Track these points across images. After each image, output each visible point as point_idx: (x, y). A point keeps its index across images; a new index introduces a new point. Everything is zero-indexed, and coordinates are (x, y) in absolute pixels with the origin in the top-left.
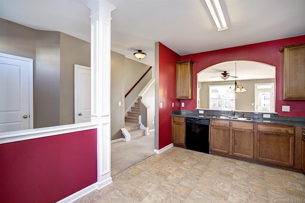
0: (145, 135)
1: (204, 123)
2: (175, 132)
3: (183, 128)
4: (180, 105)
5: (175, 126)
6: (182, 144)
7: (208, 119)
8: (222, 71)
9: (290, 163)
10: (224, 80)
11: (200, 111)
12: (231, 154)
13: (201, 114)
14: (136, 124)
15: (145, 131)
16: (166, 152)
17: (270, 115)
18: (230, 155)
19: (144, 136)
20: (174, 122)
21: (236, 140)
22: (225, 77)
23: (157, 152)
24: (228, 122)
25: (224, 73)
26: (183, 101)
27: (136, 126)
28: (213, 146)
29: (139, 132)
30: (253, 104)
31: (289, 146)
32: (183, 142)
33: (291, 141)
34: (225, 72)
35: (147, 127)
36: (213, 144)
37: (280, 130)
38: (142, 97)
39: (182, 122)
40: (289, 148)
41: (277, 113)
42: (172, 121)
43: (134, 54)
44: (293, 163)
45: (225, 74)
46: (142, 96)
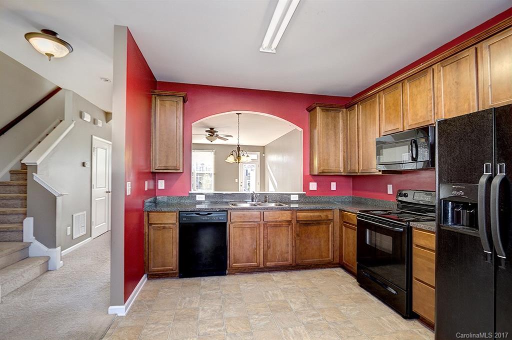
0: (48, 271)
1: (219, 218)
2: (154, 247)
3: (174, 234)
4: (156, 185)
5: (154, 234)
6: (172, 270)
7: (225, 211)
8: (207, 127)
9: (330, 259)
10: (209, 142)
11: (197, 196)
12: (262, 266)
13: (200, 203)
14: (16, 246)
15: (49, 258)
16: (140, 301)
17: (297, 195)
18: (261, 268)
19: (49, 274)
20: (151, 224)
21: (269, 241)
22: (212, 137)
23: (120, 310)
24: (256, 213)
25: (209, 130)
26: (162, 176)
27: (15, 252)
28: (234, 259)
29: (31, 266)
30: (237, 180)
31: (329, 235)
32: (174, 265)
33: (330, 228)
34: (212, 129)
35: (55, 248)
36: (234, 255)
37: (320, 216)
38: (37, 166)
39: (170, 223)
40: (329, 238)
41: (305, 193)
42: (146, 224)
43: (28, 36)
44: (332, 257)
45: (212, 132)
46: (38, 162)
